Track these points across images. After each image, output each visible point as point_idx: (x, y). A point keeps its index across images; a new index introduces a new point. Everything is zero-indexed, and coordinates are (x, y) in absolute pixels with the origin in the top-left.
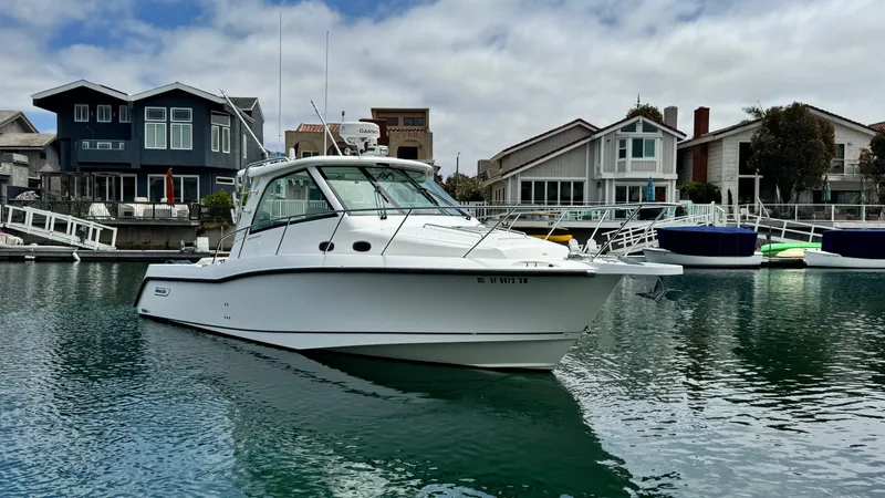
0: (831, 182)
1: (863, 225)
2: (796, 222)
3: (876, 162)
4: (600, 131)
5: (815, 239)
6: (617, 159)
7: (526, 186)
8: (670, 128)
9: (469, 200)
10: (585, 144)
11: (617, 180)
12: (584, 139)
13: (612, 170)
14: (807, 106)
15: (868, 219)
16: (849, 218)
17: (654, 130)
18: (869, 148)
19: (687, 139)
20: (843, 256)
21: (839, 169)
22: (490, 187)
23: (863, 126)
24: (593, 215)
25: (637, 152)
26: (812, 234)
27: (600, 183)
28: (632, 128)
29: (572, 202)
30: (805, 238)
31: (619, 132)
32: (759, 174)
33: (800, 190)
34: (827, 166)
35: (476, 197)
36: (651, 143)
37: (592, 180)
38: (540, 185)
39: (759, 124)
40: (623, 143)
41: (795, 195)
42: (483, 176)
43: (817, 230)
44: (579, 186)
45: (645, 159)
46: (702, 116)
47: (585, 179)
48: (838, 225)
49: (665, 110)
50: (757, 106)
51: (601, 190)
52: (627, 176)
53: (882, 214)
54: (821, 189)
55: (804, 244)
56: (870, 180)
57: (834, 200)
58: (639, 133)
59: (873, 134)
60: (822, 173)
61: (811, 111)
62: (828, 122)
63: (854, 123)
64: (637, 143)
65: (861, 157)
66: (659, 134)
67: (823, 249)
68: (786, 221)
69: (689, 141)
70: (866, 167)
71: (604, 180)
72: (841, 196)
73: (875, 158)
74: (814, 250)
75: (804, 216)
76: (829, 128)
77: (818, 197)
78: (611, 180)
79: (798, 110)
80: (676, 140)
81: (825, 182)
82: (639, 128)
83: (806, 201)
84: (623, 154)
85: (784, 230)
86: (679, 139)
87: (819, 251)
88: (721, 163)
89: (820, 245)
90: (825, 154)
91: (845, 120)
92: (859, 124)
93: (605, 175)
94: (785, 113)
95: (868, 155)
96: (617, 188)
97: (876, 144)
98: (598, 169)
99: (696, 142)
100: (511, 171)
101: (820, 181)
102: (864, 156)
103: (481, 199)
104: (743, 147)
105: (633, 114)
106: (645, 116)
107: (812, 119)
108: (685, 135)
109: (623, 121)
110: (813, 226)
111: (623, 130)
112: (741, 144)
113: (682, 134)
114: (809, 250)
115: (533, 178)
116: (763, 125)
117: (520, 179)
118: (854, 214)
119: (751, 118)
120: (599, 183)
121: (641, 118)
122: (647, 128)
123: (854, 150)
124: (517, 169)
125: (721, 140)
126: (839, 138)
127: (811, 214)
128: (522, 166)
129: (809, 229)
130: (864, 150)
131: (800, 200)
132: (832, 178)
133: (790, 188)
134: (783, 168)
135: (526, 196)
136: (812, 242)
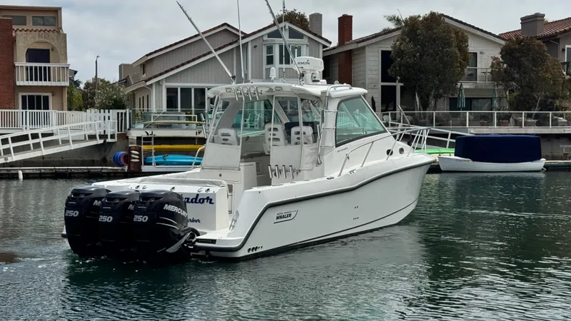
0: (465, 89)
1: (494, 130)
2: (435, 129)
3: (506, 71)
4: (246, 36)
5: (451, 145)
6: (265, 66)
7: (172, 93)
8: (315, 35)
9: (109, 108)
10: (232, 49)
12: (230, 44)
13: (260, 77)
14: (442, 15)
15: (499, 124)
16: (482, 125)
17: (301, 36)
18: (499, 56)
19: (332, 46)
20: (474, 160)
21: (473, 77)
22: (133, 94)
23: (494, 35)
26: (449, 140)
28: (277, 34)
30: (443, 144)
31: (266, 38)
32: (400, 82)
33: (437, 97)
34: (461, 74)
35: (118, 104)
36: (298, 50)
38: (186, 91)
39: (399, 33)
40: (270, 49)
41: (433, 103)
42: (125, 81)
43: (453, 136)
46: (345, 23)
48: (471, 131)
49: (310, 16)
50: (397, 14)
53: (511, 120)
54: (456, 96)
55: (443, 150)
56: (500, 87)
57: (469, 107)
58: (286, 39)
59: (503, 43)
60: (457, 81)
61: (447, 20)
62: (463, 32)
63: (486, 32)
65: (492, 66)
66: (305, 41)
67: (455, 155)
68: (425, 128)
69: (334, 48)
70: (497, 75)
72: (474, 103)
73: (505, 66)
74: (447, 156)
75: (440, 123)
76: (463, 37)
77: (453, 104)
79: (434, 19)
80: (321, 47)
81: (460, 90)
82: (285, 34)
83: (443, 109)
84: (270, 60)
86: (324, 47)
87: (453, 157)
88: (365, 71)
89: (453, 150)
90: (461, 63)
91: (478, 29)
92: (490, 34)
94: (422, 22)
95: (499, 63)
97: (506, 52)
98: (246, 75)
99: (341, 50)
100: (155, 77)
101: (455, 89)
102: (495, 64)
103: (123, 107)
104: (385, 55)
106: (291, 23)
107: (449, 29)
108: (330, 43)
109: (269, 27)
110: (450, 132)
111: (270, 35)
112: (382, 51)
113: (327, 41)
114: (442, 156)
115: (178, 85)
116: (403, 33)
117: (165, 85)
118: (486, 120)
119: (392, 26)
121: (288, 25)
122: (293, 34)
123: (486, 58)
124: (161, 74)
125: (364, 48)
126: (473, 46)
127: (448, 120)
128: (166, 72)
129: (446, 135)
130: (495, 59)
131: (438, 107)
132: (466, 86)
133: (428, 97)
134: (421, 75)
135: (171, 103)
136: (449, 148)
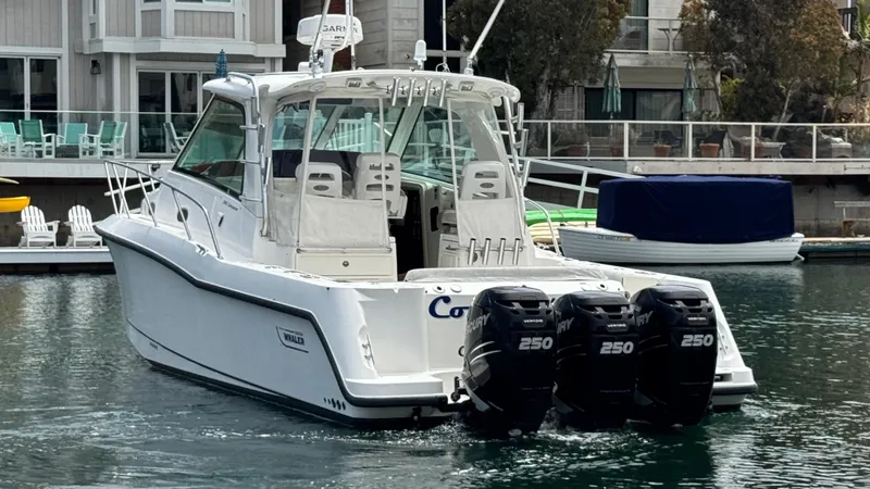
0: (621, 68)
1: (687, 166)
2: (549, 162)
3: (713, 27)
5: (589, 201)
6: (140, 4)
11: (141, 57)
13: (129, 32)
15: (697, 154)
16: (660, 153)
20: (640, 237)
21: (639, 39)
24: (84, 144)
26: (583, 188)
27: (99, 64)
29: (27, 111)
30: (568, 199)
32: (467, 49)
33: (556, 86)
34: (612, 33)
37: (77, 54)
41: (546, 99)
43: (593, 180)
44: (44, 68)
45: (207, 5)
47: (61, 52)
48: (636, 168)
51: (101, 82)
52: (166, 46)
53: (726, 141)
54: (600, 84)
55: (568, 212)
56: (701, 65)
57: (629, 111)
60: (602, 49)
65: (683, 15)
67: (598, 225)
71: (109, 56)
72: (643, 101)
73: (713, 14)
74: (579, 227)
75: (565, 147)
77: (594, 103)
78: (125, 56)
81: (610, 69)
83: (570, 116)
87: (593, 228)
88: (384, 22)
89: (593, 213)
93: (110, 45)
95: (698, 9)
96: (142, 77)
98: (93, 26)
101: (597, 67)
102: (690, 10)
110: (586, 171)
114: (569, 226)
118: (669, 142)
120: (95, 63)
127: (582, 142)
129: (575, 178)
131: (558, 110)
132: (624, 59)
133: (535, 86)
134: (520, 34)
136: (583, 207)
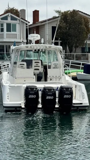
0: (88, 44)
2: (75, 61)
6: (0, 33)
8: (22, 19)
11: (0, 42)
14: (78, 11)
17: (16, 19)
25: (9, 30)
26: (81, 66)
28: (6, 18)
30: (78, 68)
31: (0, 20)
32: (60, 40)
33: (76, 47)
34: (87, 37)
36: (15, 26)
40: (2, 25)
41: (74, 49)
43: (83, 64)
45: (12, 33)
46: (36, 14)
49: (20, 10)
52: (4, 40)
54: (84, 47)
55: (78, 70)
58: (9, 21)
60: (85, 40)
61: (80, 13)
62: (87, 18)
64: (9, 25)
66: (18, 22)
67: (84, 73)
68: (71, 61)
69: (31, 25)
74: (80, 73)
75: (78, 58)
76: (88, 21)
77: (83, 50)
79: (75, 13)
80: (25, 24)
81: (86, 44)
82: (9, 18)
83: (79, 53)
84: (2, 30)
85: (70, 64)
86: (27, 24)
87: (83, 73)
88: (45, 35)
89: (83, 71)
90: (86, 32)
94: (69, 14)
99: (34, 26)
101: (84, 44)
104: (54, 28)
105: (7, 12)
106: (11, 13)
107: (81, 17)
108: (29, 22)
109: (2, 15)
110: (82, 63)
111: (2, 19)
112: (52, 27)
114: (78, 73)
116: (61, 19)
121: (10, 14)
122: (12, 19)
125: (44, 25)
127: (81, 57)
129: (80, 64)
131: (76, 51)
133: (72, 47)
134: (69, 38)
136: (81, 69)
